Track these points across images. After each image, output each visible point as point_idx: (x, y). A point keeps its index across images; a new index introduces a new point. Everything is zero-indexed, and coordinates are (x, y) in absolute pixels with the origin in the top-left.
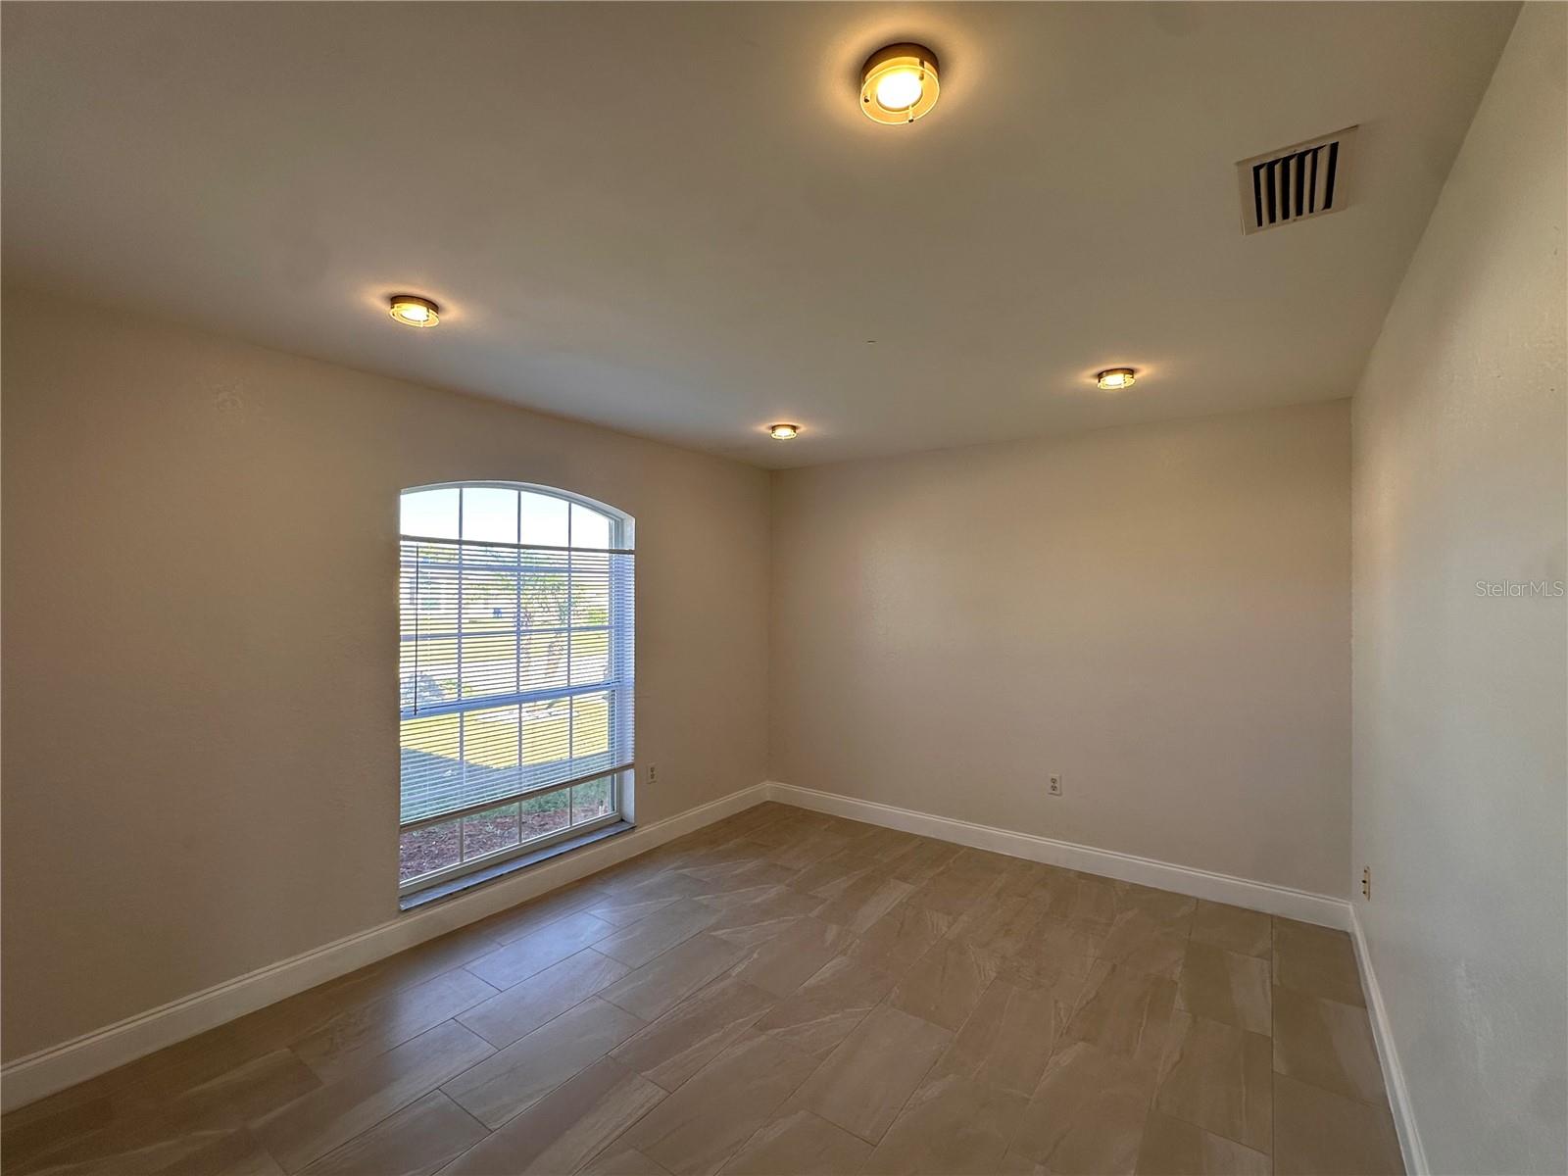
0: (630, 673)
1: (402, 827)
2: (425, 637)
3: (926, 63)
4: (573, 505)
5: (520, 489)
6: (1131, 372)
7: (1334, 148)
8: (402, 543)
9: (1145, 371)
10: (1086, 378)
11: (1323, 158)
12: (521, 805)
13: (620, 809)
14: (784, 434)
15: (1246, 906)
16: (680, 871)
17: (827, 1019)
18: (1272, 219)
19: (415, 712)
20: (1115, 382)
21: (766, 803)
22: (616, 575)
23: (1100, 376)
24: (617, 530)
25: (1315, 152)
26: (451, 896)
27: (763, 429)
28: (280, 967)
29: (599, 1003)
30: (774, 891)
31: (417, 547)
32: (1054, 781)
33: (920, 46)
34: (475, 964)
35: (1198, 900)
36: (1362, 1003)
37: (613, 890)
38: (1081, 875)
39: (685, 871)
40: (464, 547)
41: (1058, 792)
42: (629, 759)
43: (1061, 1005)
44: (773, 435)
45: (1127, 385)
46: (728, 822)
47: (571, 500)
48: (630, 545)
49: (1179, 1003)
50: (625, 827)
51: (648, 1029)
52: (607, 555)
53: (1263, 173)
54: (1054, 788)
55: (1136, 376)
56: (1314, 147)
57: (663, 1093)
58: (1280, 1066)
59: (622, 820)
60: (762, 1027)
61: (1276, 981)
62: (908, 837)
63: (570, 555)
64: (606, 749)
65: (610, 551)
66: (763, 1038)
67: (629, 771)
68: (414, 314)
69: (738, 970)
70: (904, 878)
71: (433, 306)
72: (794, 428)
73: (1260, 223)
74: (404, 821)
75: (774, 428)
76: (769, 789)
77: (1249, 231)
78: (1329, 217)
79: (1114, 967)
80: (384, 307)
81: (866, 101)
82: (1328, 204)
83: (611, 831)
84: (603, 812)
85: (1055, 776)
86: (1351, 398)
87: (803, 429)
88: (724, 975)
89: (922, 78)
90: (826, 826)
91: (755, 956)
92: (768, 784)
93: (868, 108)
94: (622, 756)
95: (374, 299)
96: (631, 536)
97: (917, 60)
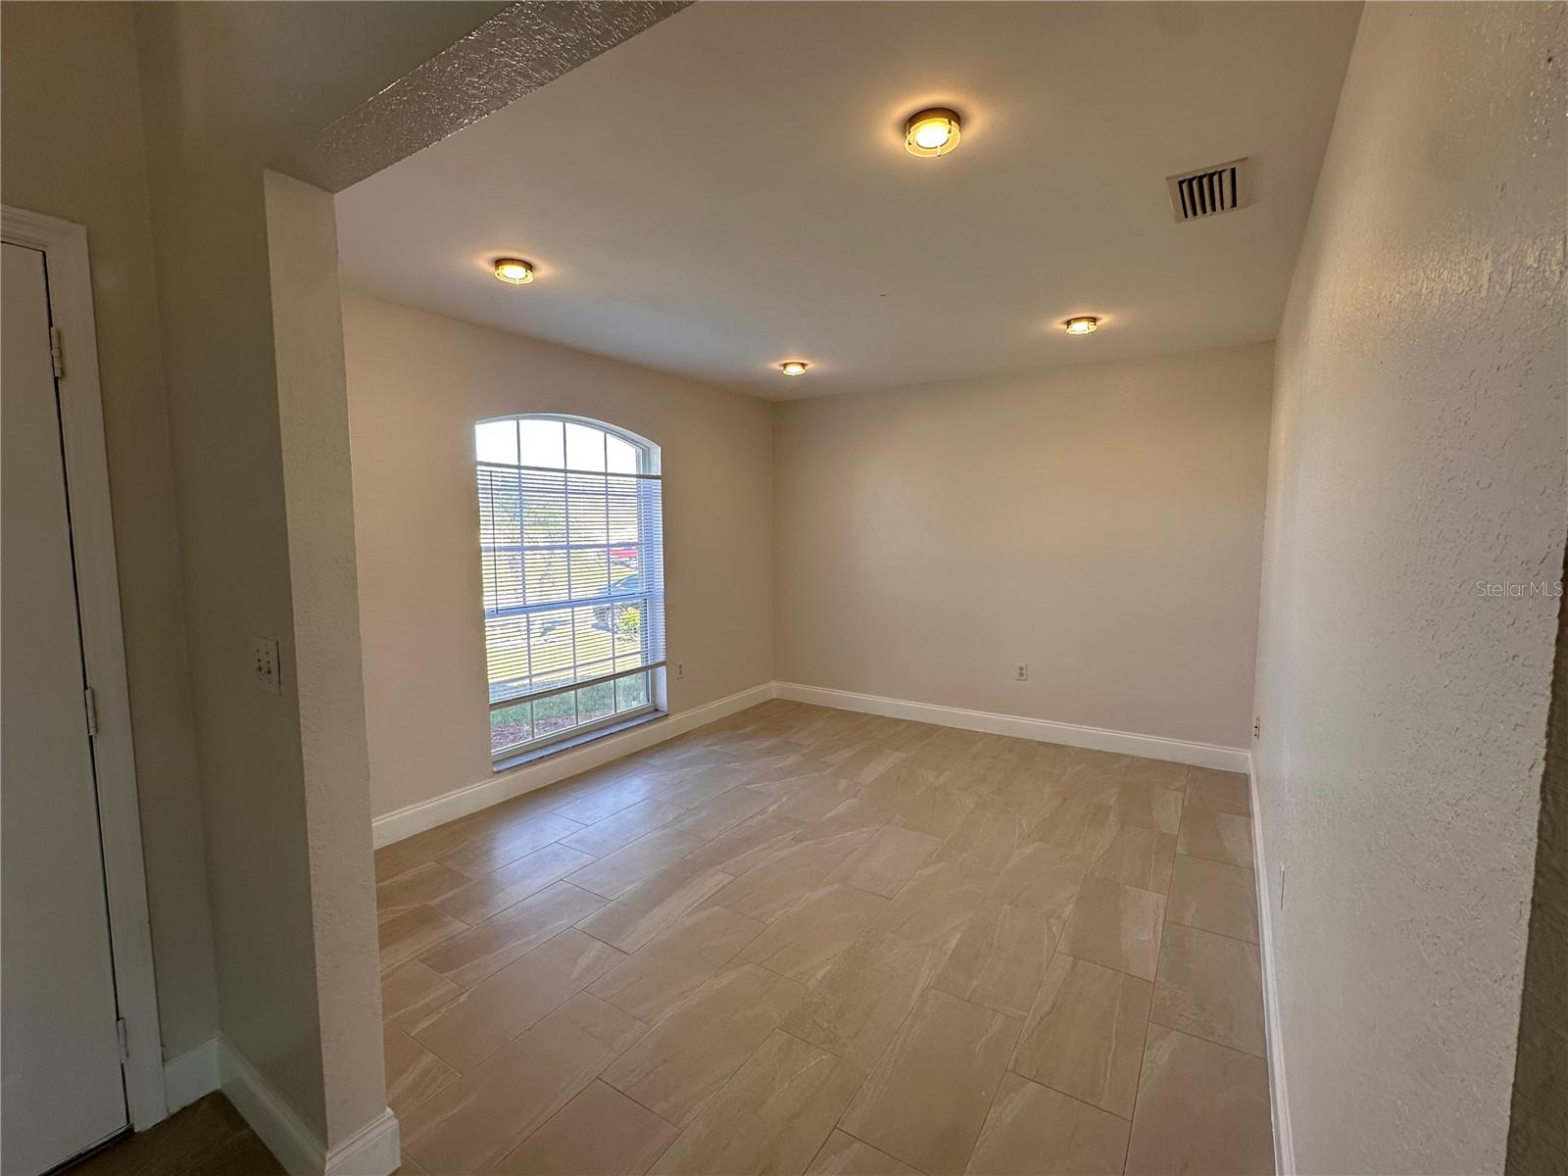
0: (660, 584)
1: (491, 705)
2: (500, 549)
3: (953, 122)
4: (608, 435)
5: (564, 421)
6: (1094, 320)
7: (1233, 171)
8: (479, 468)
9: (1105, 319)
10: (1058, 325)
11: (1227, 178)
12: (576, 693)
13: (654, 701)
14: (794, 370)
15: (1169, 759)
16: (711, 748)
17: (847, 834)
18: (1195, 214)
19: (497, 612)
20: (1081, 328)
21: (774, 699)
22: (644, 497)
23: (1068, 323)
24: (645, 457)
25: (1220, 173)
26: (530, 763)
27: (776, 366)
28: (410, 810)
29: (667, 831)
30: (792, 759)
31: (491, 472)
32: (1021, 668)
33: (951, 111)
34: (561, 809)
35: (1133, 757)
36: (1249, 815)
37: (657, 761)
38: (1041, 743)
39: (714, 748)
40: (523, 471)
41: (1024, 678)
42: (661, 658)
43: (1023, 822)
44: (785, 372)
45: (1090, 331)
46: (744, 713)
47: (606, 431)
48: (657, 470)
49: (1112, 818)
50: (659, 715)
51: (710, 844)
52: (635, 479)
53: (1185, 186)
54: (1021, 675)
55: (1098, 323)
56: (1219, 170)
57: (731, 878)
58: (1180, 850)
59: (656, 710)
60: (797, 840)
61: (1186, 804)
62: (898, 722)
63: (606, 480)
64: (639, 650)
65: (638, 476)
66: (799, 847)
67: (660, 668)
68: (513, 274)
69: (771, 809)
70: (898, 749)
71: (529, 266)
72: (803, 365)
73: (1186, 216)
74: (492, 700)
75: (785, 365)
76: (774, 689)
77: (1178, 221)
78: (1236, 211)
79: (1065, 799)
80: (490, 269)
81: (910, 144)
82: (1234, 204)
83: (651, 717)
84: (639, 702)
85: (1023, 665)
86: (1275, 341)
87: (810, 366)
88: (762, 812)
89: (950, 132)
90: (827, 715)
91: (784, 800)
92: (773, 684)
93: (911, 149)
94: (655, 655)
95: (483, 263)
96: (657, 465)
97: (947, 120)
